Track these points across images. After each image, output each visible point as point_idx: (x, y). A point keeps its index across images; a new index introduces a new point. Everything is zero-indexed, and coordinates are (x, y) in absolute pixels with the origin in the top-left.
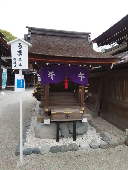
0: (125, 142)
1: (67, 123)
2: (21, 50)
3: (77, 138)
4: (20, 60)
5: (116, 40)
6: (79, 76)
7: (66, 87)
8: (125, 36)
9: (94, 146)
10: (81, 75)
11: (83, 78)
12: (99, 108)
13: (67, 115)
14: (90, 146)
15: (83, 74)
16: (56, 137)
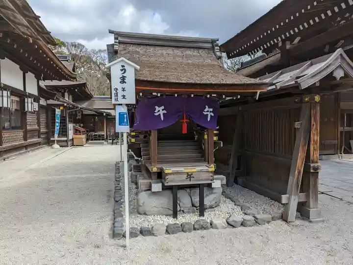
0: (282, 216)
1: (188, 190)
2: (124, 75)
3: (205, 213)
4: (124, 90)
5: (261, 47)
6: (205, 113)
7: (185, 131)
8: (278, 40)
9: (234, 221)
10: (208, 111)
11: (211, 116)
12: (237, 169)
13: (189, 176)
14: (228, 223)
15: (211, 110)
16: (171, 212)
